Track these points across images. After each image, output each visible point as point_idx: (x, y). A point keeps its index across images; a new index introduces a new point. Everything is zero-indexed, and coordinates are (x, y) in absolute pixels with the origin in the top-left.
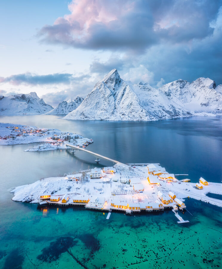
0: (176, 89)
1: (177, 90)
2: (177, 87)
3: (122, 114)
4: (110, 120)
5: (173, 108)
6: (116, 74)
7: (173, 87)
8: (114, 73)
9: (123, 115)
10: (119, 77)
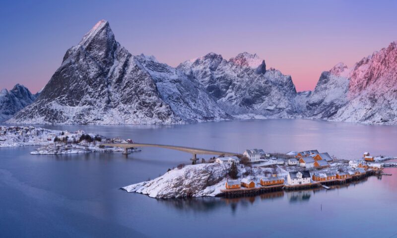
0: (203, 72)
1: (206, 73)
2: (205, 68)
3: (124, 111)
4: (102, 123)
5: (204, 104)
6: (107, 31)
7: (199, 68)
8: (103, 29)
9: (125, 113)
10: (113, 37)
